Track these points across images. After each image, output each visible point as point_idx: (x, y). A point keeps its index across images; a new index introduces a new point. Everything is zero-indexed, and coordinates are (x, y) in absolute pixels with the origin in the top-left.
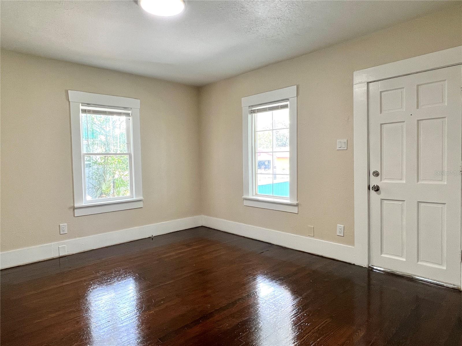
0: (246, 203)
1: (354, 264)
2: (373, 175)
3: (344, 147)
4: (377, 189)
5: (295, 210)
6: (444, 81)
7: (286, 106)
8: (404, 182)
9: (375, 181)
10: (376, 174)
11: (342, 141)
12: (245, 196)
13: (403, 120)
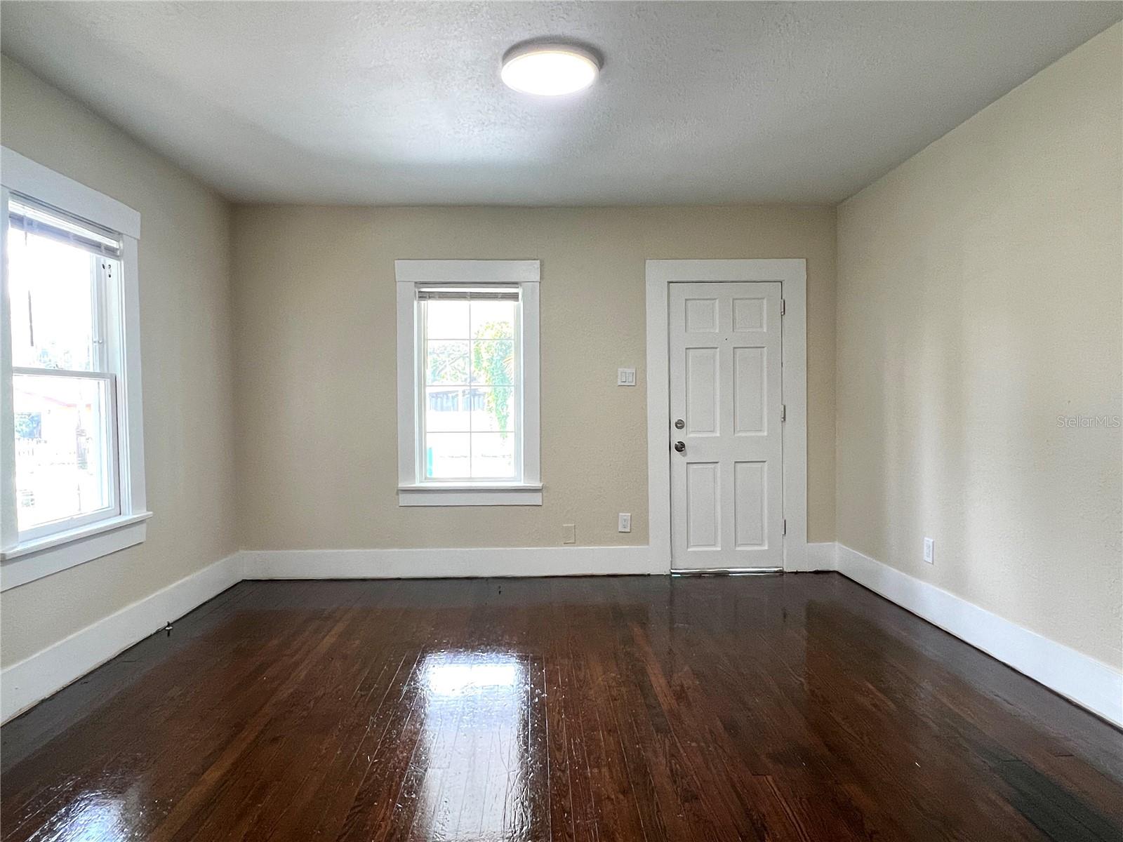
0: (405, 500)
1: (649, 575)
2: (676, 426)
3: (631, 381)
4: (680, 448)
5: (536, 499)
6: (761, 299)
7: (514, 297)
8: (718, 435)
9: (678, 436)
10: (680, 425)
11: (629, 371)
12: (403, 485)
13: (716, 346)
